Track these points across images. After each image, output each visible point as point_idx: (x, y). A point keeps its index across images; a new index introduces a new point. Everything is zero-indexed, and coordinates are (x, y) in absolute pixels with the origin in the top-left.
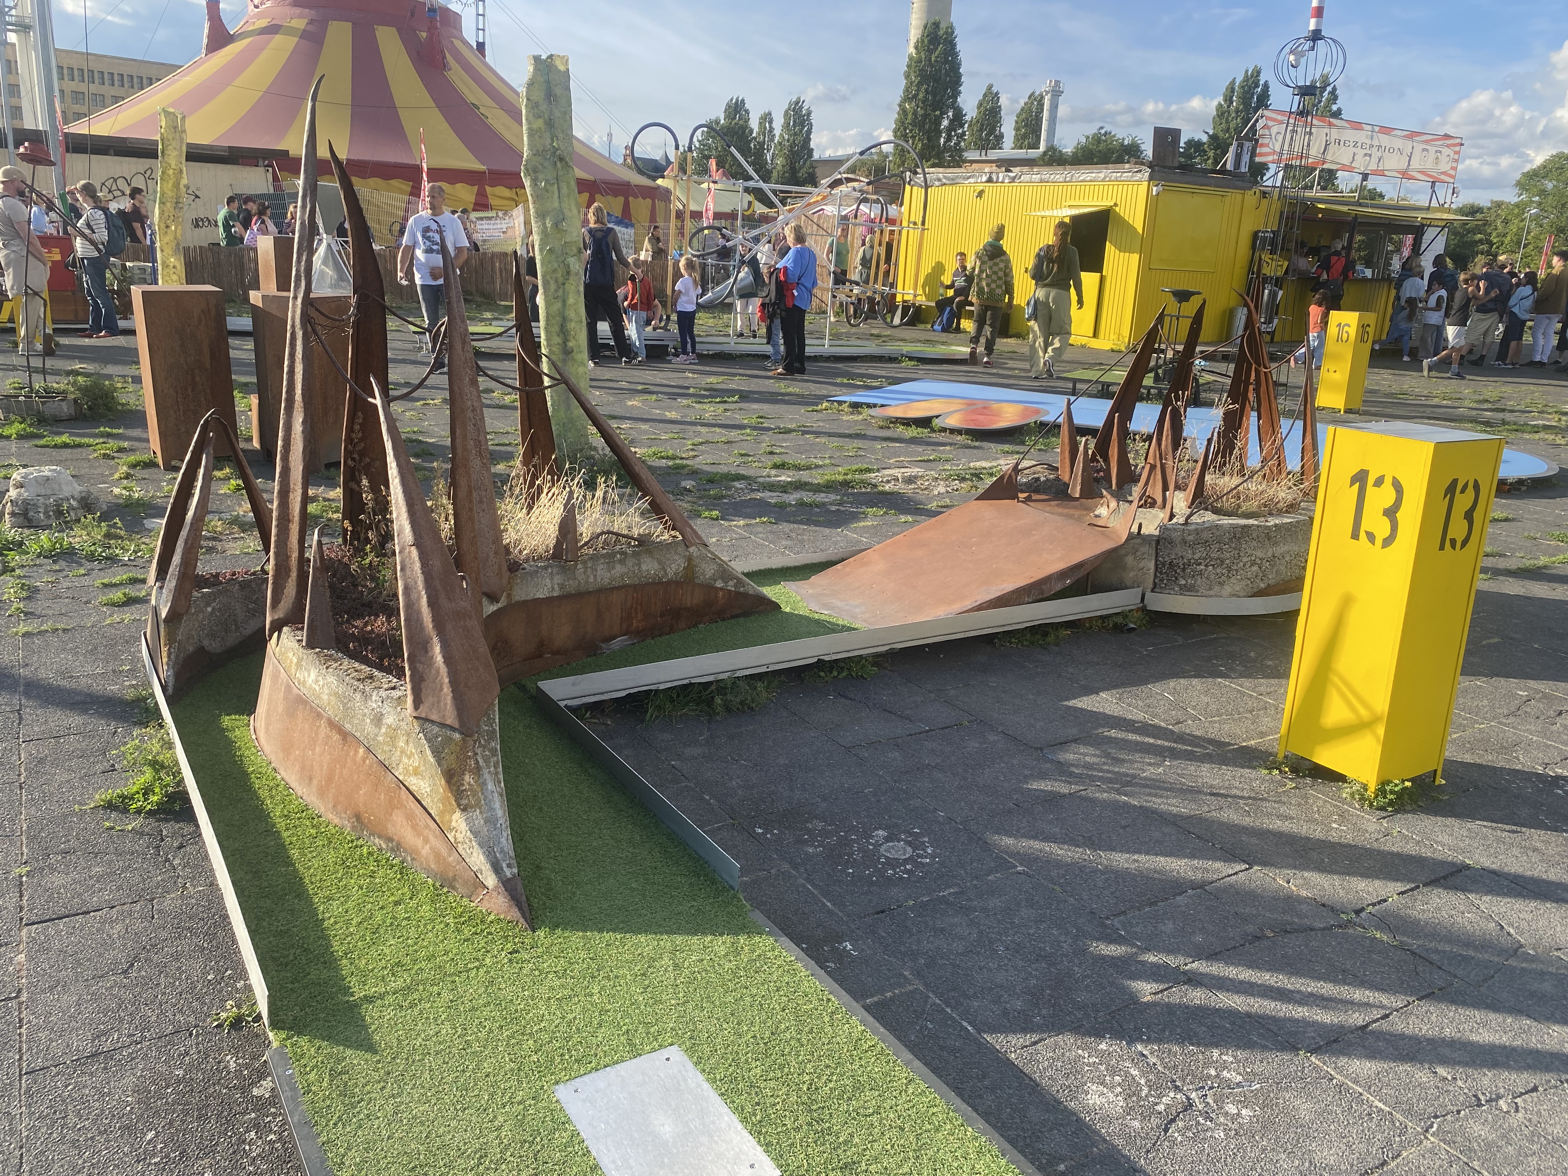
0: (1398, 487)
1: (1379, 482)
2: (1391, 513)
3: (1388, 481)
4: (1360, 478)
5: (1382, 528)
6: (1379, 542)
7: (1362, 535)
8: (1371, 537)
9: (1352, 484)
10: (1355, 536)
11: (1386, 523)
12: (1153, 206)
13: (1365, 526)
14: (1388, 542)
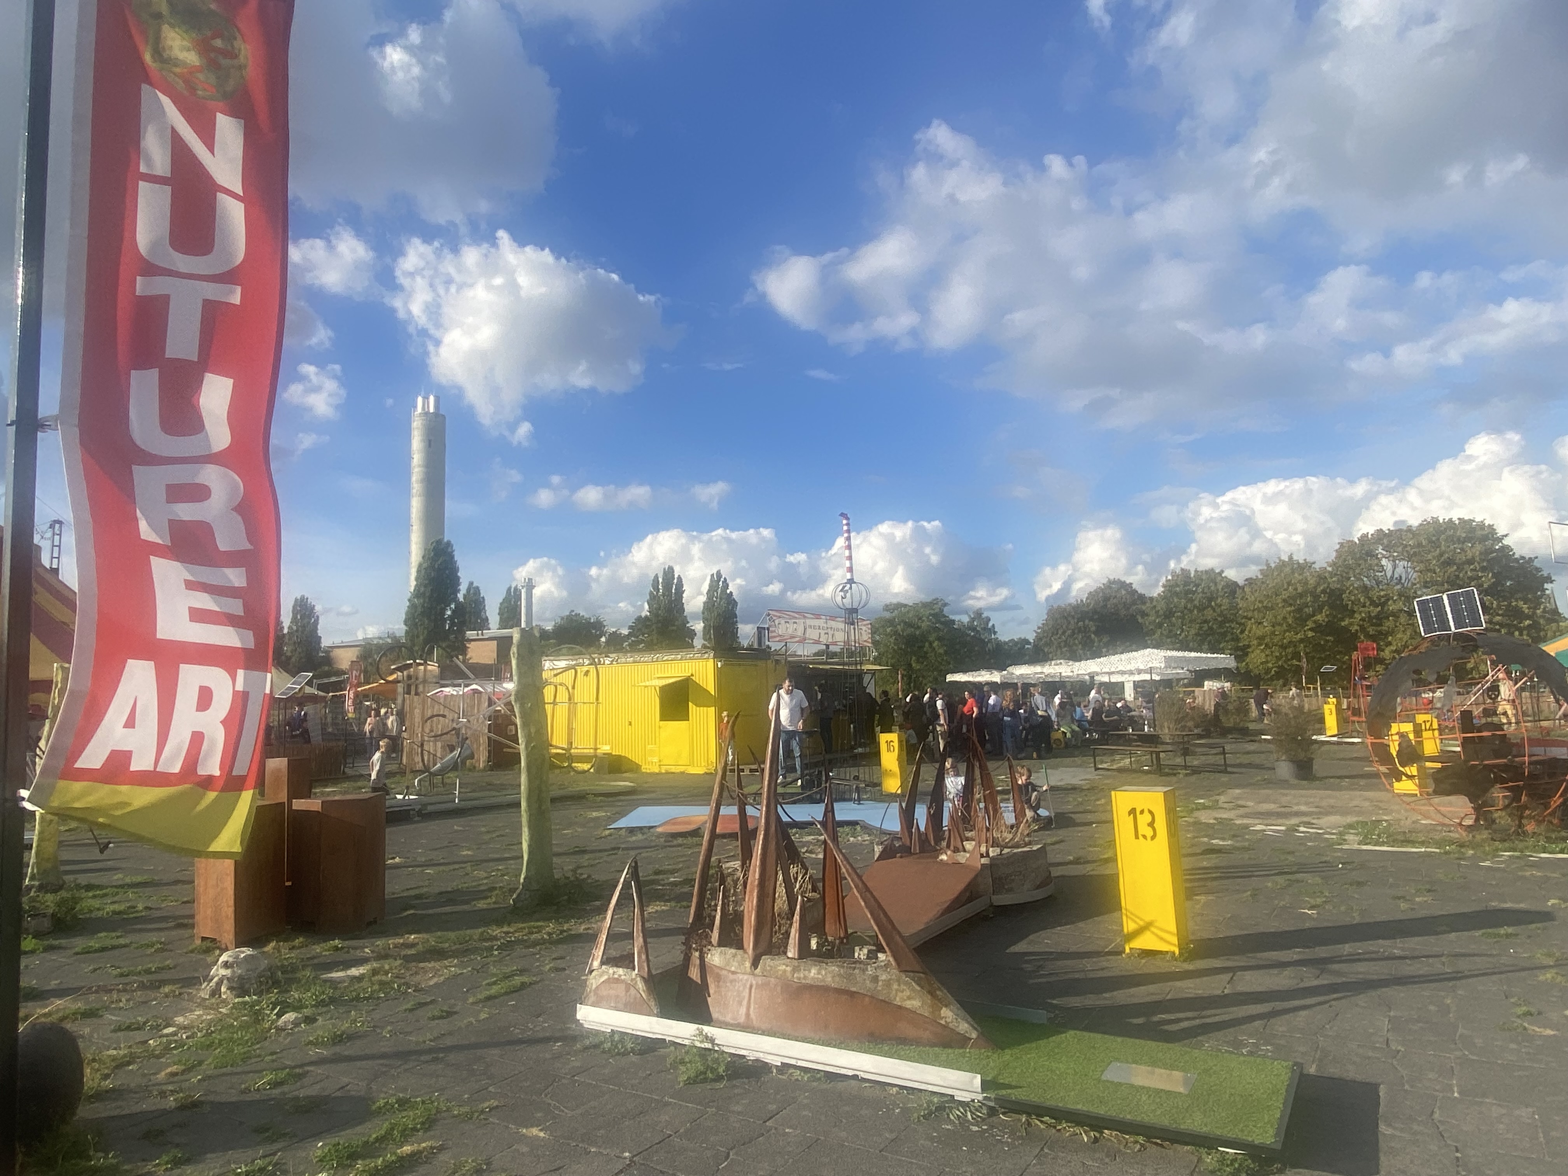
0: (1150, 812)
1: (1142, 812)
2: (1151, 824)
3: (1146, 811)
4: (1133, 812)
5: (1149, 832)
6: (1149, 839)
7: (1141, 837)
8: (1145, 837)
9: (1129, 815)
10: (1137, 837)
11: (1150, 829)
12: (719, 674)
13: (1140, 833)
14: (1153, 838)
